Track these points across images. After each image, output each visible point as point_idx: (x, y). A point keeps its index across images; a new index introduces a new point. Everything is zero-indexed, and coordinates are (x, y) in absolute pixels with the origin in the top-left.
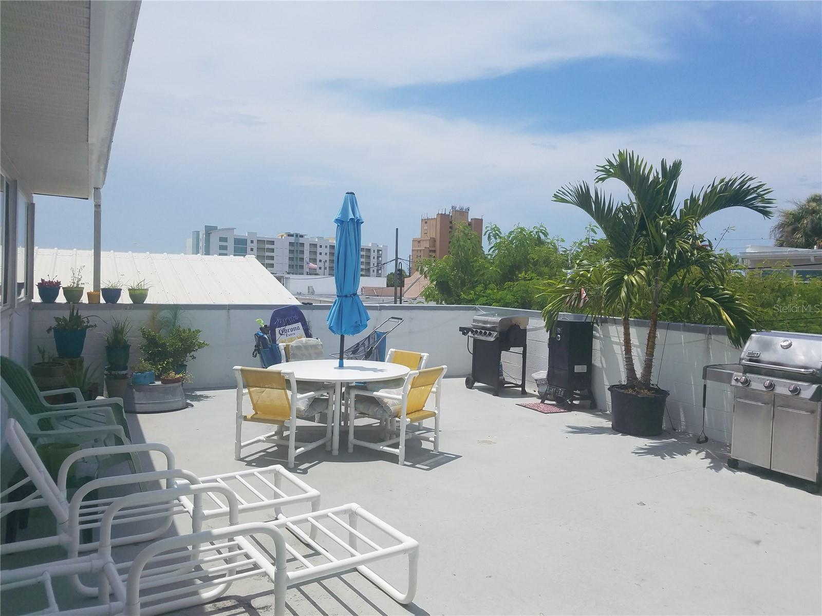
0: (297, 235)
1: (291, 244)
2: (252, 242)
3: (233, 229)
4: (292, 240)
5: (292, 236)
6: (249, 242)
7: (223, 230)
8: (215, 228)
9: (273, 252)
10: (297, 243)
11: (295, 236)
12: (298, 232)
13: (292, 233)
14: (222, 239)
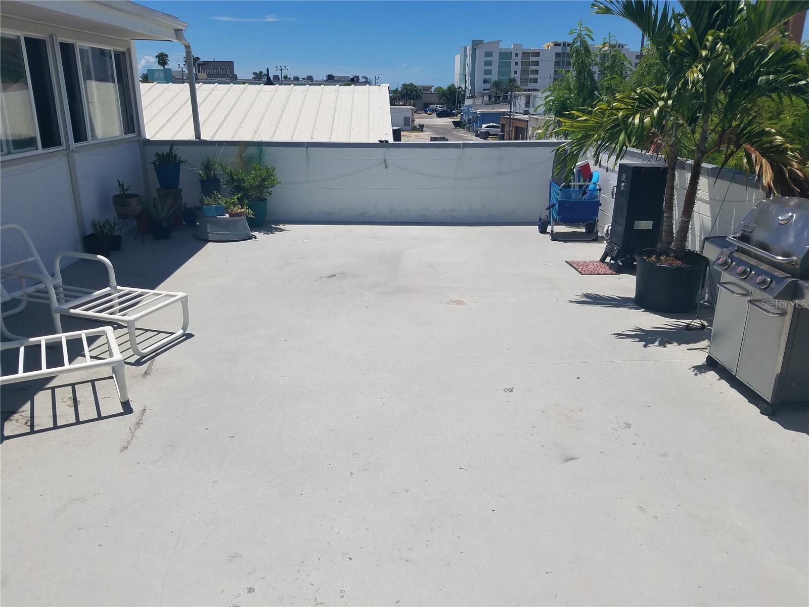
0: (564, 44)
1: (558, 55)
2: (517, 55)
3: (498, 42)
4: (559, 50)
5: (559, 45)
6: (514, 55)
7: (489, 43)
8: (481, 42)
9: (538, 65)
10: (564, 53)
11: (562, 45)
12: (566, 41)
13: (559, 41)
14: (488, 54)
